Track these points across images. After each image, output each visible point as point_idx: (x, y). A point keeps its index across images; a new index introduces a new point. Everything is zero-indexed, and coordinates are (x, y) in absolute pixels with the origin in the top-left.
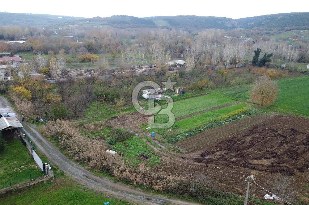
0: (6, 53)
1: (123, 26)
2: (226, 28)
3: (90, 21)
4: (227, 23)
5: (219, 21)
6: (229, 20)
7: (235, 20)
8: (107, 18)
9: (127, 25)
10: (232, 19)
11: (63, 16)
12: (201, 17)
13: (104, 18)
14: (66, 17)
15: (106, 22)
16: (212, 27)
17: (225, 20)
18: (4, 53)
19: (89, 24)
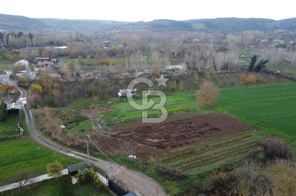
0: (46, 58)
1: (161, 29)
2: (265, 30)
3: (133, 26)
4: (268, 24)
5: (260, 22)
6: (271, 21)
7: (277, 21)
8: (149, 22)
9: (165, 29)
10: (274, 21)
11: (112, 21)
12: (241, 19)
13: (146, 22)
14: (115, 22)
15: (147, 26)
16: (250, 29)
17: (266, 21)
18: (44, 58)
19: (132, 28)
